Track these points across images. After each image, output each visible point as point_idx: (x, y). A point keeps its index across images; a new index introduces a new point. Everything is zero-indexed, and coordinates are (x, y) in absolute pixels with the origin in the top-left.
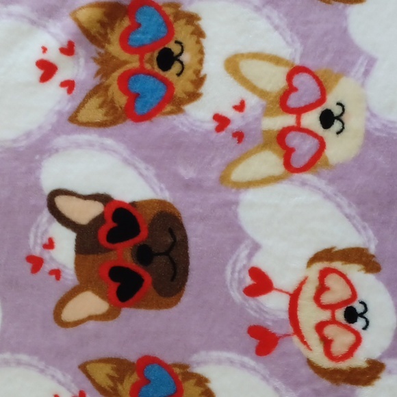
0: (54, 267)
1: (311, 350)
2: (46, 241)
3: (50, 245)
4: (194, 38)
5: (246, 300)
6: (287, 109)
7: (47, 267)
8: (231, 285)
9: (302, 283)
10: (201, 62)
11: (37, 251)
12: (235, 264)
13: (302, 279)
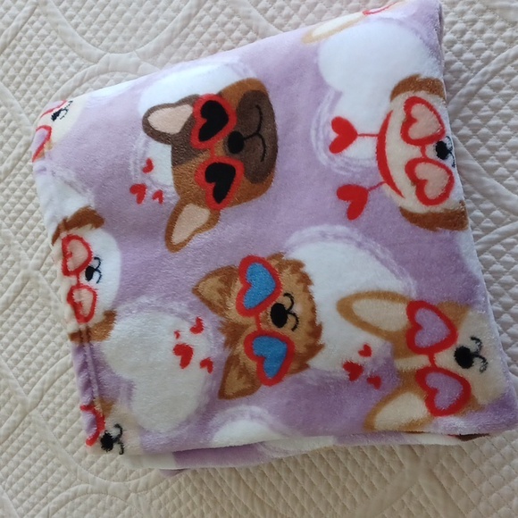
0: (156, 189)
1: (402, 196)
2: (144, 164)
3: (149, 167)
4: (301, 286)
5: (332, 160)
6: (416, 350)
7: (150, 193)
8: (317, 148)
9: (389, 116)
10: (313, 310)
11: (139, 178)
12: (318, 121)
13: (388, 112)
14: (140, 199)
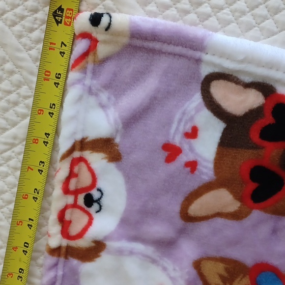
14: (170, 159)
